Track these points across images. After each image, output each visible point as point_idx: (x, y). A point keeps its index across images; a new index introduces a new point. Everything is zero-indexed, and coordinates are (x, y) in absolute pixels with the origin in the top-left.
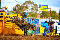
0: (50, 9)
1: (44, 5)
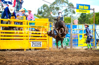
0: (94, 10)
1: (83, 5)
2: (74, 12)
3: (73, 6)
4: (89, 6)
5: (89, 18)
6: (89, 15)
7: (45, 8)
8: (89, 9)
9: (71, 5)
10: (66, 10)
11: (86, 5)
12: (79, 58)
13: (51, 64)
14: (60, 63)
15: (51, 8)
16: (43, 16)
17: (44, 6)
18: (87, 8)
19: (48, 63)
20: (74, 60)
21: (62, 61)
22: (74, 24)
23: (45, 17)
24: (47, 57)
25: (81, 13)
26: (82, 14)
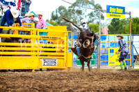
0: (130, 14)
1: (116, 7)
2: (103, 17)
3: (101, 8)
4: (123, 8)
5: (124, 26)
6: (123, 21)
7: (62, 11)
8: (124, 13)
9: (98, 7)
10: (91, 15)
11: (119, 7)
12: (110, 82)
13: (70, 91)
14: (83, 89)
15: (69, 11)
16: (59, 23)
17: (61, 8)
18: (121, 11)
19: (66, 89)
20: (102, 85)
21: (86, 86)
22: (102, 33)
23: (62, 25)
24: (65, 81)
25: (112, 18)
26: (114, 20)
